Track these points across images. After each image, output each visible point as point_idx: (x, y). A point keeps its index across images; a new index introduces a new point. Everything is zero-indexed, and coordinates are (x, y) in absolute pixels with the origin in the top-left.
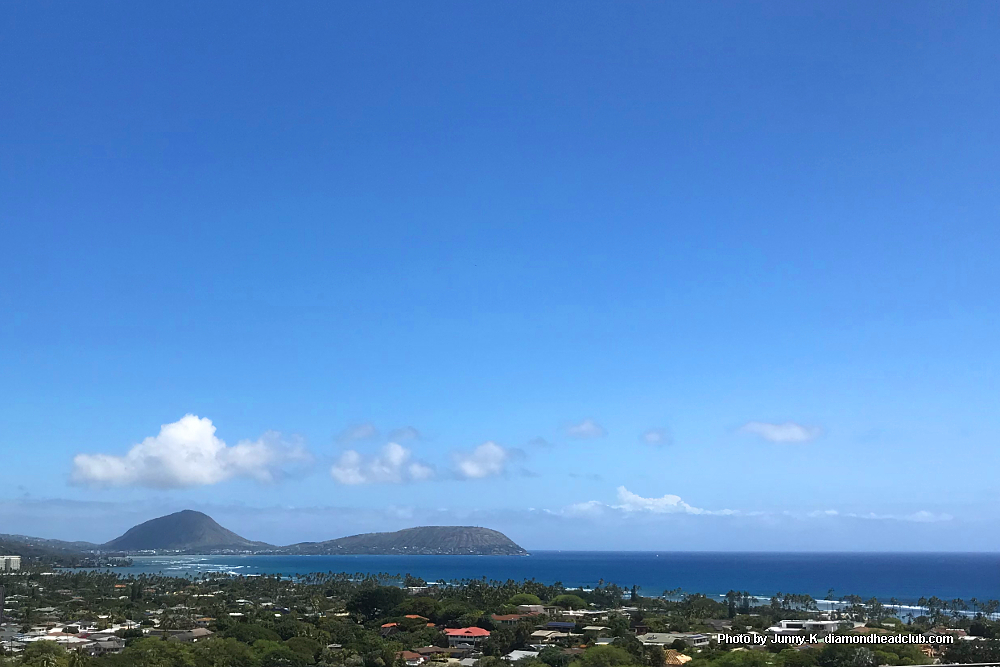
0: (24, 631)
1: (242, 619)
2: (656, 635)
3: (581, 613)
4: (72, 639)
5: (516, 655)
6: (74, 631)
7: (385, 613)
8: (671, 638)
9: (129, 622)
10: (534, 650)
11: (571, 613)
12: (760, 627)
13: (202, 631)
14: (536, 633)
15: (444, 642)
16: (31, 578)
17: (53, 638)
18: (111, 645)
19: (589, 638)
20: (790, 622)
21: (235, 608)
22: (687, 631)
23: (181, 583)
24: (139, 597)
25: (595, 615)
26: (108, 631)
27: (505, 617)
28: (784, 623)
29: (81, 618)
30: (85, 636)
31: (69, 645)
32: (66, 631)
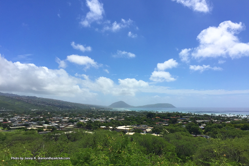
0: (95, 119)
1: (130, 117)
2: (199, 120)
3: (186, 117)
4: (102, 120)
8: (202, 121)
9: (111, 118)
11: (184, 117)
13: (123, 119)
14: (178, 120)
16: (97, 111)
17: (100, 120)
18: (108, 121)
23: (120, 112)
24: (114, 114)
25: (188, 117)
27: (173, 117)
29: (104, 117)
30: (105, 120)
31: (102, 121)
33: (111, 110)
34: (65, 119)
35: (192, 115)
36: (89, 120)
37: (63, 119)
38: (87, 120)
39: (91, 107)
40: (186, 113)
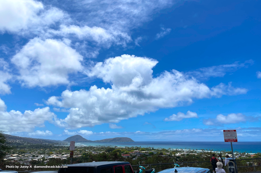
0: (49, 156)
3: (145, 152)
6: (58, 156)
16: (50, 147)
17: (54, 157)
20: (180, 153)
25: (147, 152)
26: (64, 156)
27: (132, 152)
28: (178, 153)
29: (59, 154)
31: (57, 158)
32: (56, 156)
33: (66, 146)
34: (13, 157)
35: (151, 150)
36: (41, 157)
37: (12, 156)
38: (40, 157)
39: (44, 142)
40: (145, 148)
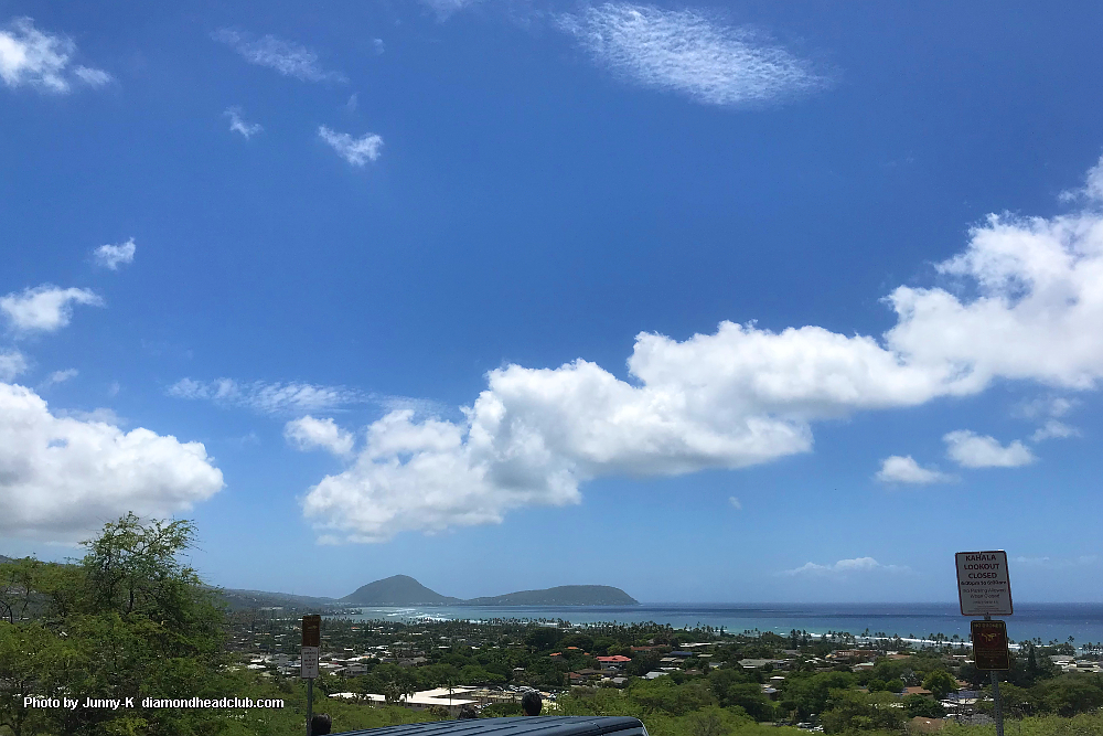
2: (749, 660)
4: (328, 664)
5: (652, 675)
7: (551, 647)
9: (367, 653)
10: (663, 671)
11: (686, 645)
12: (821, 655)
13: (422, 659)
14: (664, 659)
15: (598, 666)
18: (359, 669)
19: (703, 664)
21: (441, 643)
22: (771, 658)
23: (399, 626)
24: (370, 636)
25: (703, 646)
26: (354, 659)
27: (640, 648)
30: (338, 663)
39: (265, 605)
40: (688, 629)
